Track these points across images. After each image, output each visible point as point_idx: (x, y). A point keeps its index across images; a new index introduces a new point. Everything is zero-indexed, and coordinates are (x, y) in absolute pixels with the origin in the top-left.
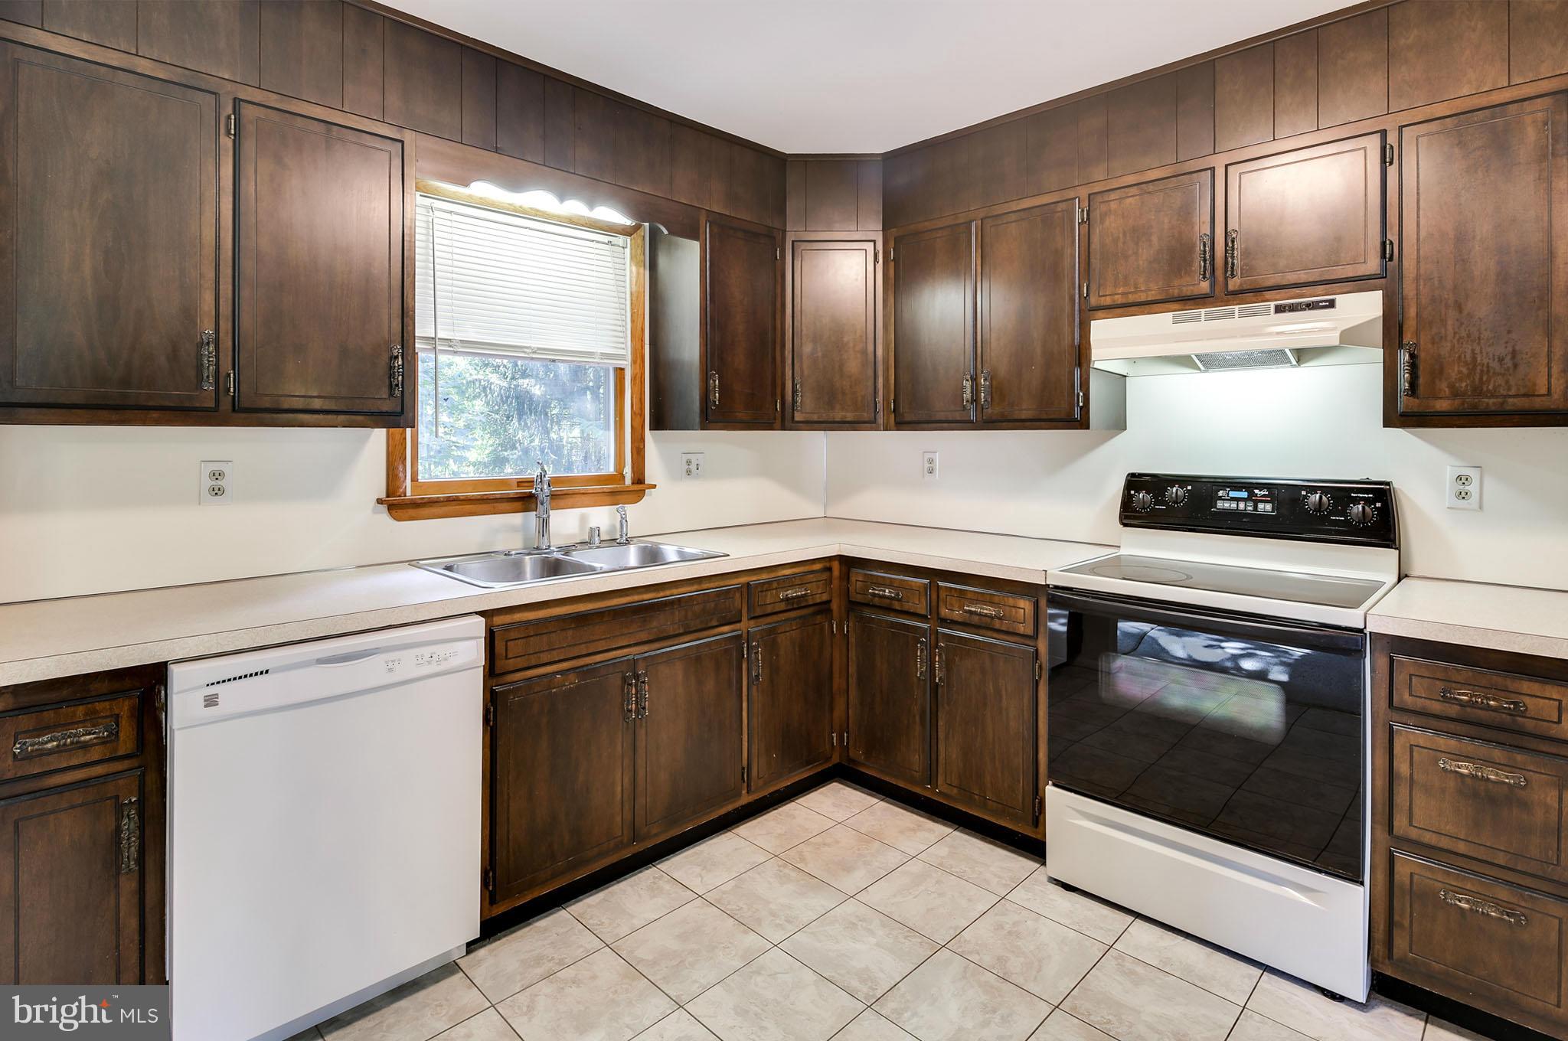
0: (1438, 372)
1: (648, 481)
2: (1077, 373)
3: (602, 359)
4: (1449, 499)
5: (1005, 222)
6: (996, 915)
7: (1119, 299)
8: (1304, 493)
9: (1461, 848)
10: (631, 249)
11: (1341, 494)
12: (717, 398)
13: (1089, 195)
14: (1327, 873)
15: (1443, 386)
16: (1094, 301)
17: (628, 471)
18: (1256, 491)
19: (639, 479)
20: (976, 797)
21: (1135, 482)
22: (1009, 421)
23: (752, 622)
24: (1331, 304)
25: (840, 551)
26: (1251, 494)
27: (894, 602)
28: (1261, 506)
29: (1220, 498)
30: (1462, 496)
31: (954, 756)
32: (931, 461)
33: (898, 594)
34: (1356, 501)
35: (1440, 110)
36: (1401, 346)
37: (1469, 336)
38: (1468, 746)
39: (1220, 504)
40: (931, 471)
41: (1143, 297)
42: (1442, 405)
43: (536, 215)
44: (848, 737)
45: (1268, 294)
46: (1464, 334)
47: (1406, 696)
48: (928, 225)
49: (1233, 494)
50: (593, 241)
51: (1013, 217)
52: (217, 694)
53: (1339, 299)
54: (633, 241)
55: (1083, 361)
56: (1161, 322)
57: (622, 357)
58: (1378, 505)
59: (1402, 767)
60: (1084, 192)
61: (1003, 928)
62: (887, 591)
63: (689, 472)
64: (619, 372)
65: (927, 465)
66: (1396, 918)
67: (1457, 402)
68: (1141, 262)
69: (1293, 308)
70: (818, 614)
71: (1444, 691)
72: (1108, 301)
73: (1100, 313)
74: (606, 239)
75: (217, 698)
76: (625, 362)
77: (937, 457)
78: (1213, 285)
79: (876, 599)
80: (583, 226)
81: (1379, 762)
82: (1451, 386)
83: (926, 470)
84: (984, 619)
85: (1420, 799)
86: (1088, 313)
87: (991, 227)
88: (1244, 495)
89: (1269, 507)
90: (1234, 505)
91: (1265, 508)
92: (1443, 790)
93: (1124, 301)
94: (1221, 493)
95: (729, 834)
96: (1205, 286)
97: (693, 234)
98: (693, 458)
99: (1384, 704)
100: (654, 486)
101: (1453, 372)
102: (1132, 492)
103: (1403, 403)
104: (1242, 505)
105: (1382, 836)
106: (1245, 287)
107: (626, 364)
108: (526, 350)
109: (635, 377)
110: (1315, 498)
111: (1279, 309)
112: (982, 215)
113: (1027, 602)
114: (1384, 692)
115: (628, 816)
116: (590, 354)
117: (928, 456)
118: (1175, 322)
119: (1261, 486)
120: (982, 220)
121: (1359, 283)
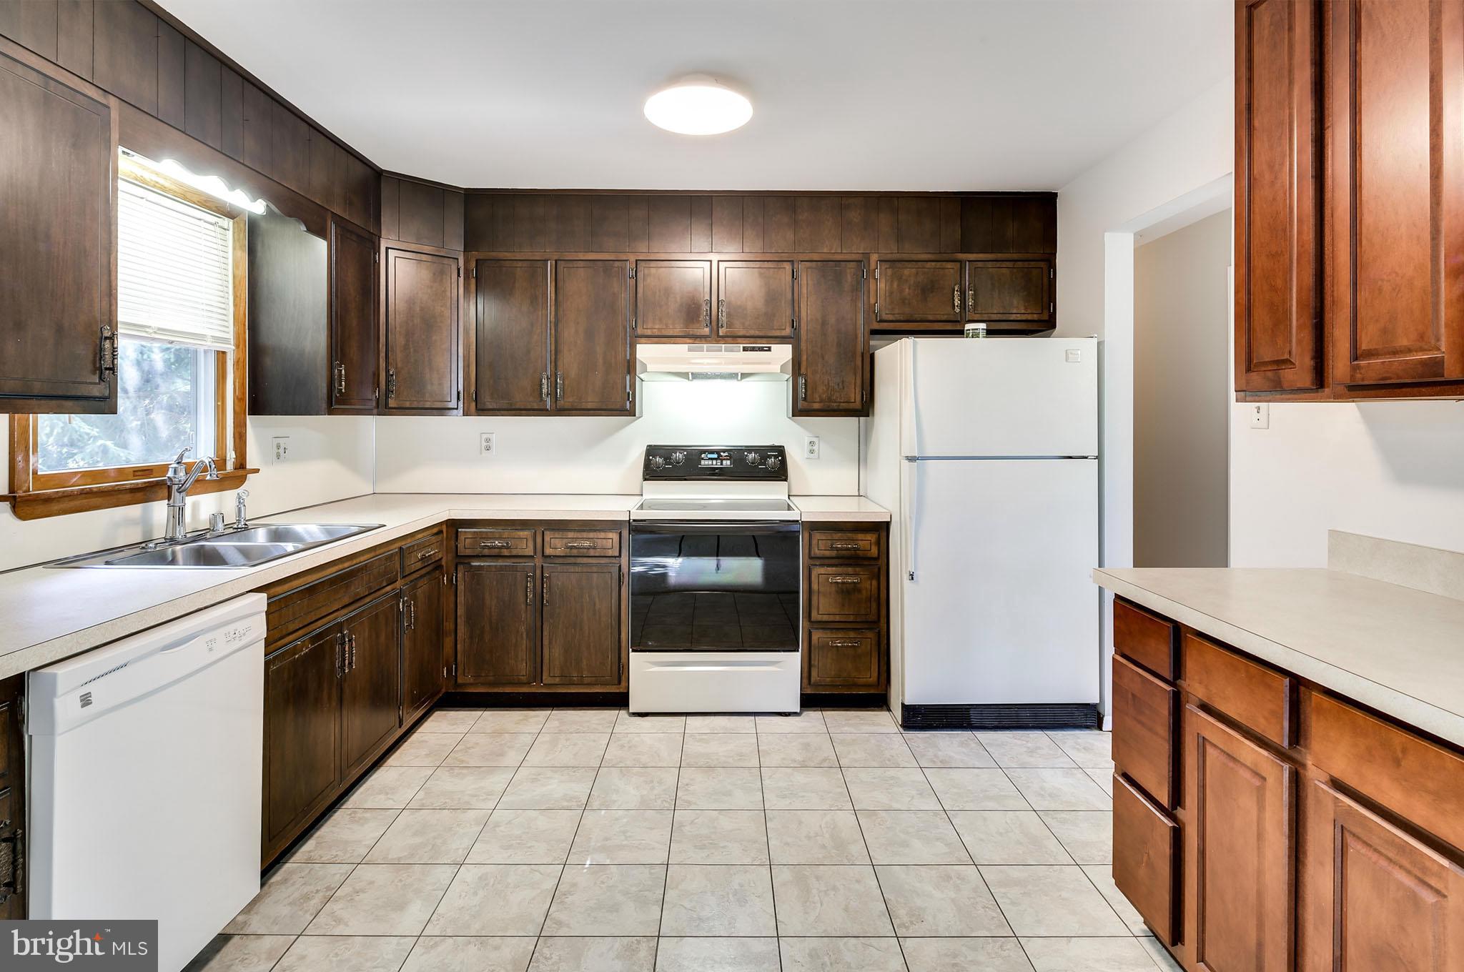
0: (815, 388)
1: (249, 466)
2: (628, 378)
3: (213, 342)
4: (806, 454)
5: (575, 266)
6: (615, 742)
7: (656, 332)
8: (746, 453)
9: (837, 618)
10: (234, 233)
11: (763, 452)
12: (344, 386)
13: (636, 261)
14: (784, 651)
15: (817, 396)
16: (640, 331)
17: (231, 456)
18: (722, 454)
19: (241, 464)
20: (575, 678)
21: (652, 451)
22: (576, 410)
23: (403, 581)
24: (769, 349)
25: (449, 516)
26: (719, 456)
27: (503, 550)
28: (724, 462)
29: (703, 459)
30: (812, 452)
31: (557, 655)
32: (488, 440)
33: (507, 543)
34: (770, 457)
35: (816, 257)
36: (800, 375)
37: (827, 372)
38: (840, 570)
39: (703, 462)
40: (488, 449)
41: (671, 333)
42: (816, 406)
43: (154, 186)
44: (456, 668)
45: (739, 340)
46: (824, 371)
47: (817, 551)
48: (508, 255)
49: (710, 456)
50: (200, 219)
51: (582, 264)
52: (90, 693)
53: (773, 347)
54: (236, 225)
55: (631, 370)
56: (680, 349)
57: (225, 341)
58: (780, 458)
59: (815, 587)
60: (632, 258)
61: (624, 746)
62: (497, 542)
63: (278, 456)
64: (221, 356)
65: (484, 444)
66: (812, 662)
67: (822, 404)
68: (670, 311)
69: (753, 349)
70: (437, 570)
71: (832, 545)
72: (649, 332)
73: (643, 340)
74: (213, 219)
75: (90, 697)
76: (229, 346)
77: (493, 437)
78: (711, 331)
79: (486, 550)
80: (194, 203)
81: (805, 586)
82: (820, 396)
83: (483, 448)
84: (581, 550)
85: (822, 600)
86: (636, 338)
87: (564, 267)
88: (715, 456)
89: (728, 462)
90: (710, 462)
91: (727, 463)
92: (830, 593)
93: (659, 334)
94: (703, 456)
95: (382, 768)
96: (706, 331)
97: (321, 232)
98: (281, 441)
99: (807, 557)
100: (257, 471)
101: (821, 389)
102: (651, 457)
103: (801, 404)
104: (714, 462)
105: (807, 624)
106: (728, 334)
107: (230, 348)
108: (147, 330)
109: (238, 362)
110: (751, 456)
111: (745, 349)
112: (556, 258)
113: (614, 534)
114: (807, 551)
115: (338, 762)
116: (202, 337)
117: (485, 436)
118: (690, 350)
119: (724, 451)
120: (556, 261)
121: (782, 340)
